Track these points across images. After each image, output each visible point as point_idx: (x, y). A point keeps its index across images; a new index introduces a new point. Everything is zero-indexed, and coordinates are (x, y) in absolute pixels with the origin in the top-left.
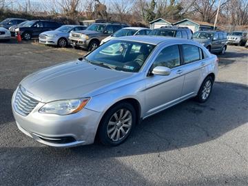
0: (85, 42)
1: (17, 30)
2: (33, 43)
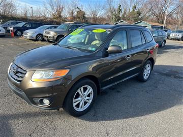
0: (53, 37)
1: (12, 29)
2: (20, 38)
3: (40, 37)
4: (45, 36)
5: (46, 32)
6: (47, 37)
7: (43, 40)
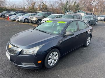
0: (35, 20)
3: (26, 21)
4: (30, 20)
5: (30, 18)
6: (32, 20)
7: (28, 22)
